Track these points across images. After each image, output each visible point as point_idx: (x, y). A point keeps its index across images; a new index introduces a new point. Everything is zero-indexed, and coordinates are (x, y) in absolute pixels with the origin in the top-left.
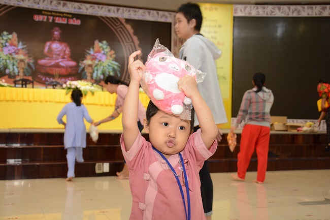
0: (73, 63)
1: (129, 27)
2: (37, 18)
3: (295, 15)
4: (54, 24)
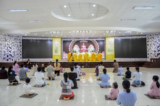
1: (96, 42)
2: (80, 42)
3: (126, 38)
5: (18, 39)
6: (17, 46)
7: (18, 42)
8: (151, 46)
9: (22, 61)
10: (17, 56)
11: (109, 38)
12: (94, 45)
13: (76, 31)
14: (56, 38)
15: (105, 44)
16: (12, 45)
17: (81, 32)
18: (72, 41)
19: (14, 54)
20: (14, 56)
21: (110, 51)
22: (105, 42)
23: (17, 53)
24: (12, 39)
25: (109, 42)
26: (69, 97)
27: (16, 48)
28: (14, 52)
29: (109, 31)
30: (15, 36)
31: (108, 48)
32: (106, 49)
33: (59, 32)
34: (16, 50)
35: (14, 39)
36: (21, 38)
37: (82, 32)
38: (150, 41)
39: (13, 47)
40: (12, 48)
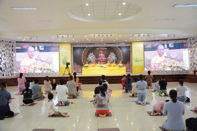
0: (106, 58)
1: (119, 48)
2: (97, 49)
3: (160, 43)
4: (101, 50)
5: (10, 46)
6: (9, 56)
7: (10, 50)
8: (194, 53)
9: (16, 76)
10: (9, 70)
11: (136, 43)
12: (115, 53)
13: (94, 35)
14: (64, 44)
15: (131, 51)
16: (3, 53)
17: (101, 35)
18: (85, 47)
19: (6, 66)
20: (6, 70)
21: (138, 60)
22: (131, 49)
23: (10, 65)
24: (2, 46)
25: (137, 48)
26: (105, 114)
27: (7, 58)
28: (5, 64)
29: (138, 35)
30: (6, 42)
31: (135, 57)
32: (133, 59)
33: (72, 36)
34: (7, 61)
35: (4, 45)
36: (14, 43)
37: (103, 35)
38: (192, 46)
39: (4, 56)
40: (2, 58)
